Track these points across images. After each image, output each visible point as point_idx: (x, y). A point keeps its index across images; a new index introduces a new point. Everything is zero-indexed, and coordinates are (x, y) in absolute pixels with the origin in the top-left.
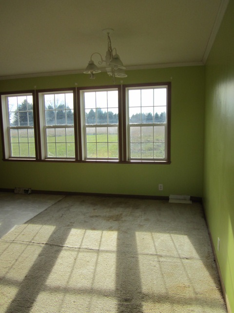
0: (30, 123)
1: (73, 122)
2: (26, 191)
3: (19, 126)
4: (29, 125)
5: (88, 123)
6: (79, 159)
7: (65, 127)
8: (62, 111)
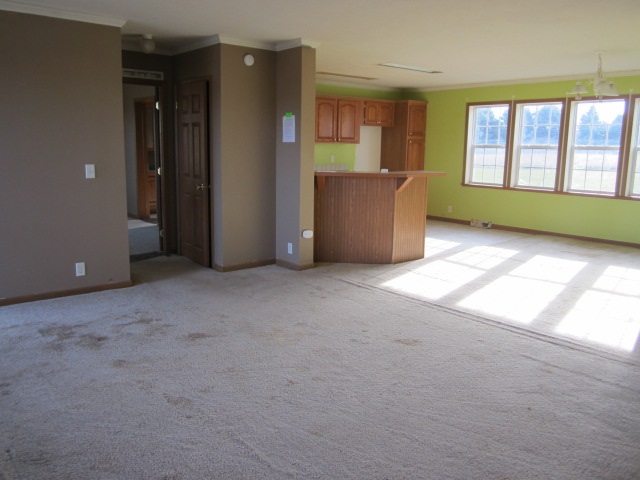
0: (501, 142)
1: (557, 141)
2: (485, 225)
3: (486, 144)
4: (498, 144)
5: (578, 143)
6: (559, 189)
7: (546, 148)
8: (544, 127)
